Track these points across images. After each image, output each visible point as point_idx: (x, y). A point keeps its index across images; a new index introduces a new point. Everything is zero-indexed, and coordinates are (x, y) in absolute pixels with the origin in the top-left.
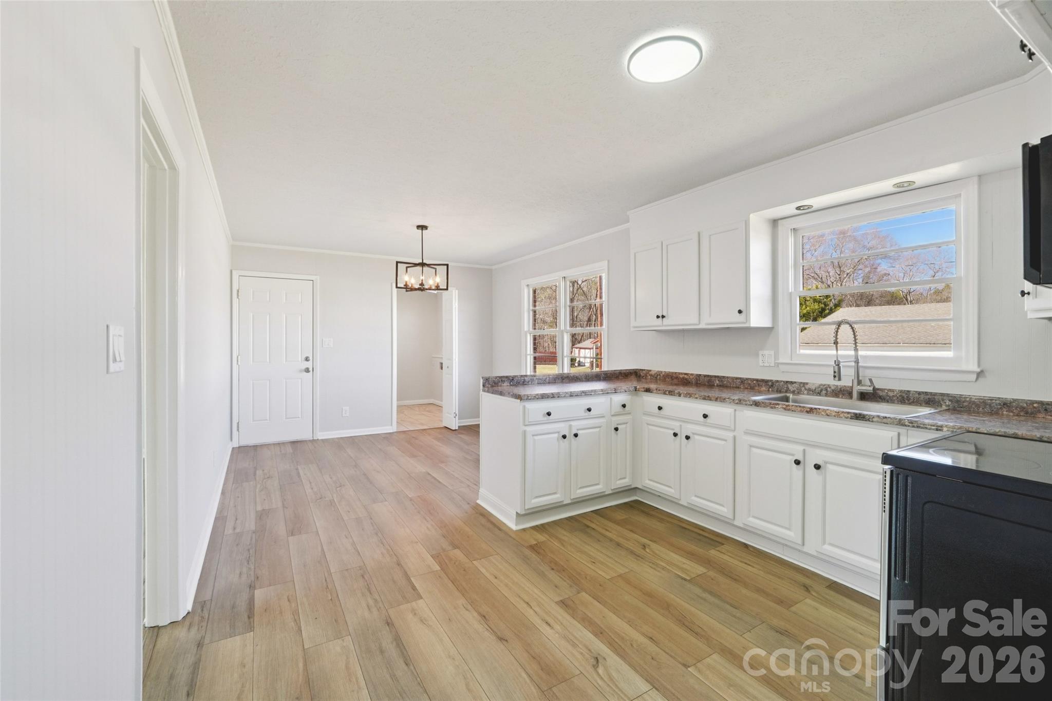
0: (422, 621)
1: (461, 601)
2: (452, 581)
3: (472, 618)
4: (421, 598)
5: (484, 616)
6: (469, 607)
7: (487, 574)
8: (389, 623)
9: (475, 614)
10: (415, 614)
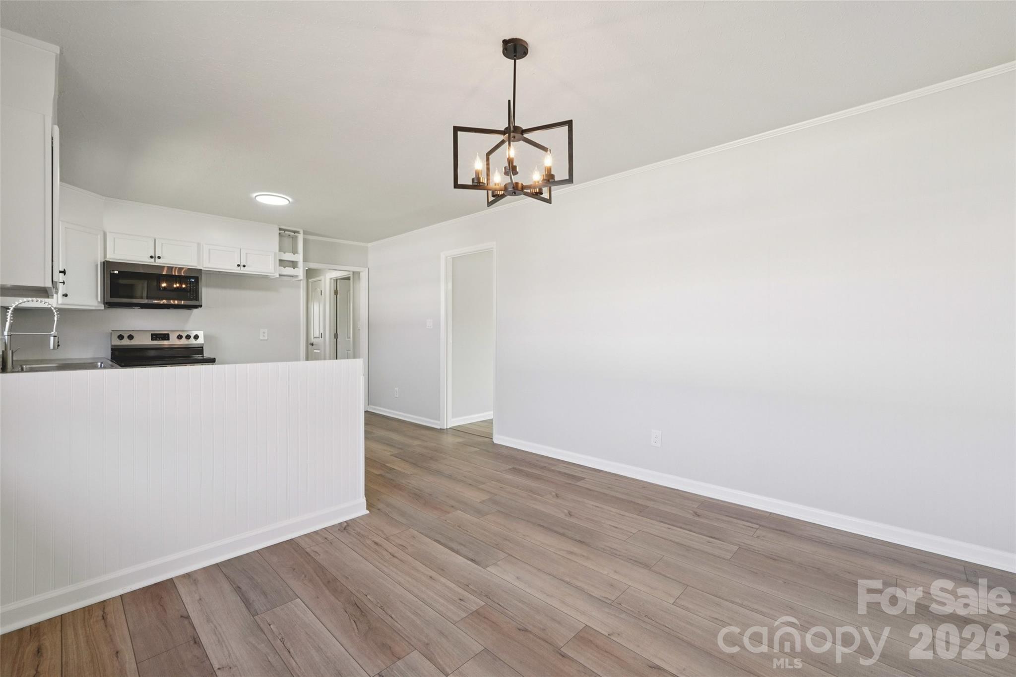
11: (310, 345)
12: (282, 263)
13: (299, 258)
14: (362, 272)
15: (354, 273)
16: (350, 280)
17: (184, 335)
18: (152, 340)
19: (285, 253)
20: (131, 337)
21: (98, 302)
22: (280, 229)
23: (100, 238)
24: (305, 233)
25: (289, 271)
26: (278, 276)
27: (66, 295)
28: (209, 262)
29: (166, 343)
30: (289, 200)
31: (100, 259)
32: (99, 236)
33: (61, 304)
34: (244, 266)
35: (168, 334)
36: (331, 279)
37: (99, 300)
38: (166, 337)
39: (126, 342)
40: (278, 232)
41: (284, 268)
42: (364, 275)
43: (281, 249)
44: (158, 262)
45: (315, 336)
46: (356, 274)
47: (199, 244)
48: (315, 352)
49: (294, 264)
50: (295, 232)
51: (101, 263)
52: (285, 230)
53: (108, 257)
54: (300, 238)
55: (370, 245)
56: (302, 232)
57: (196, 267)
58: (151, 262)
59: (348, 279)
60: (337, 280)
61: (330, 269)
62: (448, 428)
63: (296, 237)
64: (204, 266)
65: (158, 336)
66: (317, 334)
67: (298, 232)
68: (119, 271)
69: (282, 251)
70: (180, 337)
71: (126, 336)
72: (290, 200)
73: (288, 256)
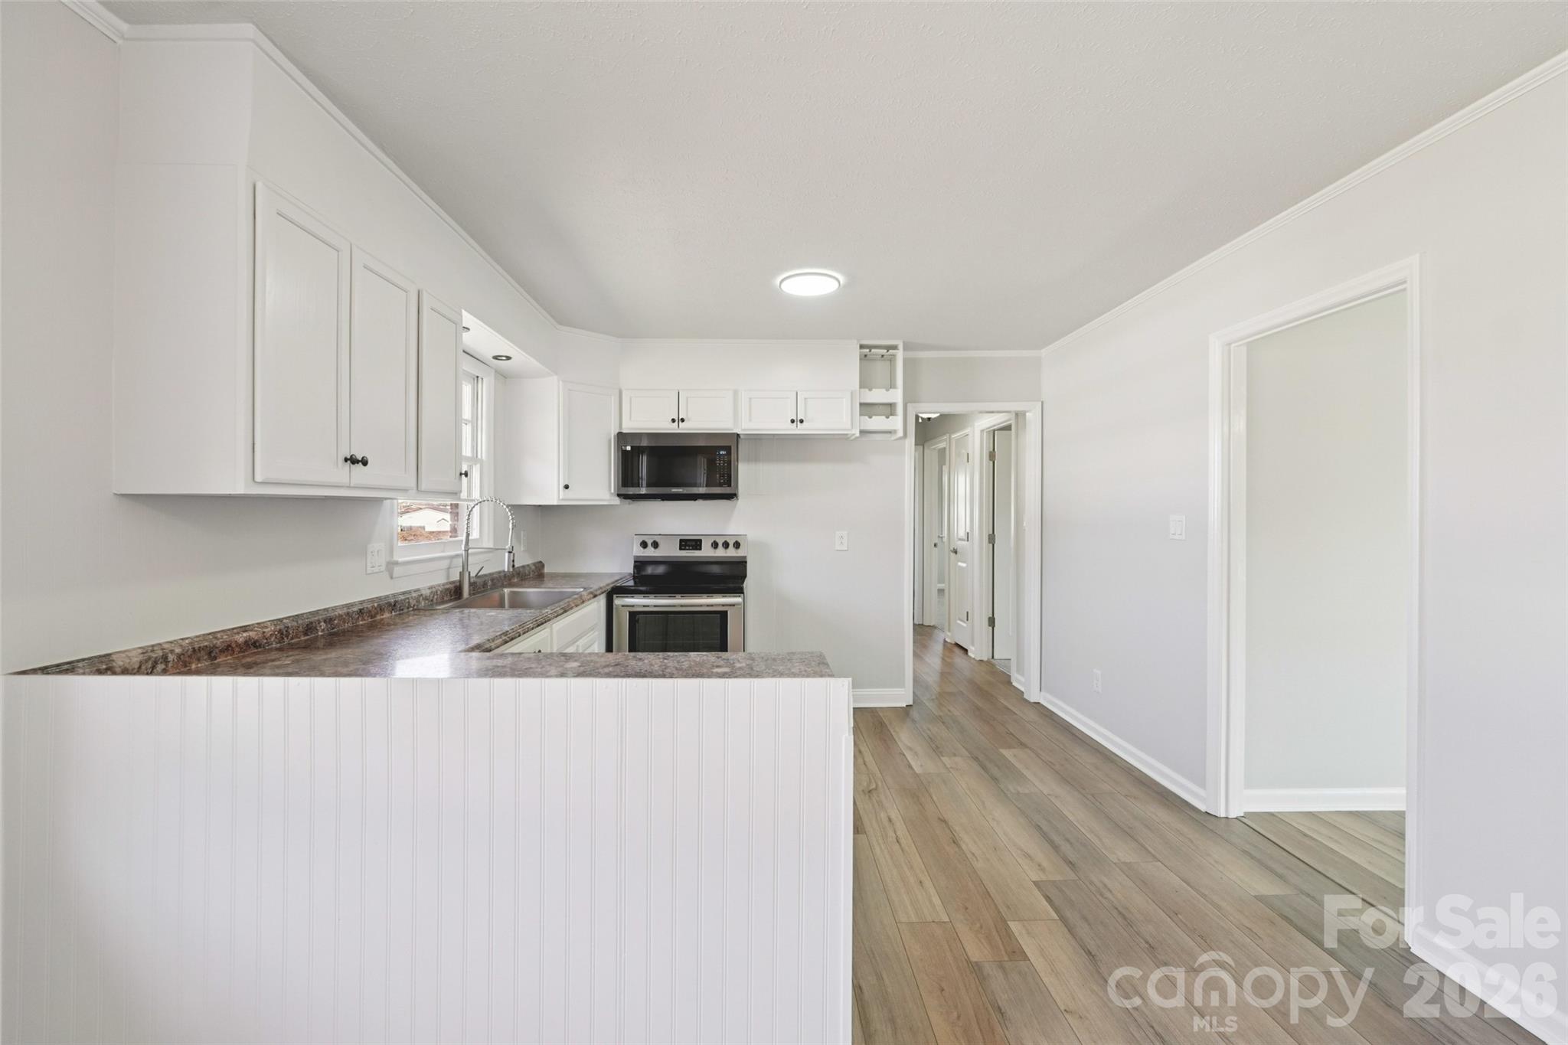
0: (1028, 856)
1: (979, 865)
2: (990, 896)
3: (968, 843)
4: (1034, 882)
5: (954, 842)
6: (969, 856)
7: (932, 891)
8: (1071, 864)
9: (964, 847)
10: (1039, 866)
11: (952, 554)
12: (867, 409)
13: (896, 396)
14: (1028, 411)
15: (1017, 414)
16: (1011, 430)
17: (720, 542)
18: (680, 549)
19: (870, 390)
20: (655, 545)
21: (612, 494)
22: (862, 347)
23: (614, 400)
24: (907, 347)
25: (877, 422)
26: (858, 434)
27: (567, 487)
28: (750, 420)
29: (696, 553)
30: (839, 282)
31: (614, 432)
32: (613, 398)
33: (562, 500)
34: (802, 421)
35: (700, 541)
36: (982, 431)
37: (613, 491)
38: (696, 544)
39: (650, 552)
40: (856, 353)
41: (870, 417)
42: (1033, 417)
43: (865, 383)
44: (684, 428)
45: (959, 537)
46: (1019, 415)
47: (736, 393)
48: (960, 566)
49: (889, 409)
50: (889, 348)
51: (614, 436)
52: (870, 347)
53: (624, 426)
54: (900, 355)
55: (1044, 352)
56: (901, 347)
57: (732, 429)
58: (673, 428)
59: (1008, 428)
60: (994, 431)
61: (981, 412)
62: (1232, 815)
63: (894, 356)
64: (743, 428)
65: (688, 543)
66: (962, 534)
67: (895, 347)
68: (632, 447)
69: (867, 388)
70: (715, 545)
71: (649, 543)
72: (841, 279)
73: (877, 396)
